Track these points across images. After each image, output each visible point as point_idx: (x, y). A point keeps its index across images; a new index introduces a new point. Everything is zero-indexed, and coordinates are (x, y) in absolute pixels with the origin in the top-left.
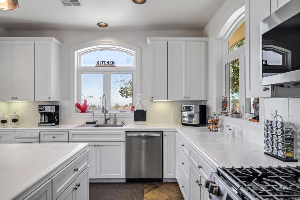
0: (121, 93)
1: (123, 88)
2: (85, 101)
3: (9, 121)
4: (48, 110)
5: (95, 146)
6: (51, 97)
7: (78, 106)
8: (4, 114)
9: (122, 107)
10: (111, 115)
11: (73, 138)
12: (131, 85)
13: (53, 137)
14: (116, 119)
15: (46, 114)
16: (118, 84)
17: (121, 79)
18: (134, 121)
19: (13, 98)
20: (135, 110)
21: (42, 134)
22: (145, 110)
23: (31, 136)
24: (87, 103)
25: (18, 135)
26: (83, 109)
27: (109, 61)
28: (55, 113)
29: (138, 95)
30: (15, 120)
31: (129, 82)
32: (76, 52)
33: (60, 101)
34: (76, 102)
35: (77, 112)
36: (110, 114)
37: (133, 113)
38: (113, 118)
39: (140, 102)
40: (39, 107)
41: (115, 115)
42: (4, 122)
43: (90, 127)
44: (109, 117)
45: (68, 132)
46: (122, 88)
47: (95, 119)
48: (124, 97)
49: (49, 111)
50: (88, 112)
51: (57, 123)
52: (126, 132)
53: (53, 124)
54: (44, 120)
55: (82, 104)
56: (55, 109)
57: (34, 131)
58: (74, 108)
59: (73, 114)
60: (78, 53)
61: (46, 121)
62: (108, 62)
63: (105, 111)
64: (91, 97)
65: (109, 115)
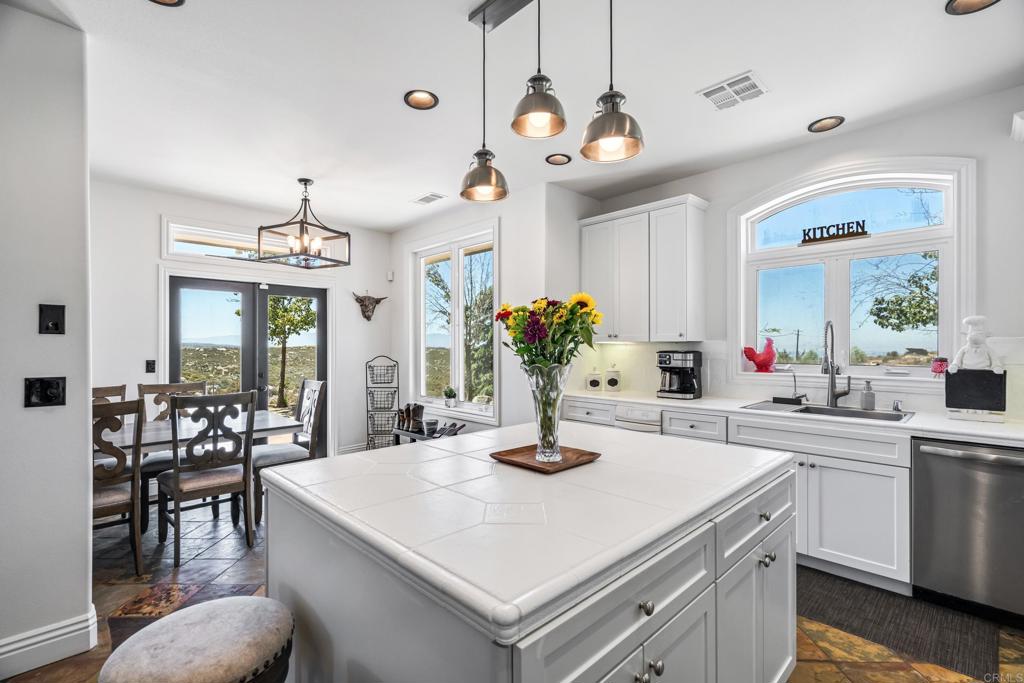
0: (878, 315)
1: (886, 299)
2: (770, 342)
3: (604, 383)
4: (677, 361)
5: (801, 464)
6: (683, 332)
7: (749, 353)
8: (595, 369)
9: (877, 358)
10: (852, 381)
11: (739, 433)
12: (917, 290)
13: (692, 427)
14: (873, 396)
15: (672, 371)
16: (865, 288)
17: (877, 273)
18: (948, 406)
19: (610, 336)
20: (952, 369)
21: (667, 416)
22: (998, 371)
23: (645, 418)
24: (775, 346)
25: (621, 411)
26: (762, 362)
27: (843, 225)
28: (692, 369)
29: (964, 321)
30: (613, 382)
31: (909, 281)
32: (743, 218)
33: (705, 341)
34: (743, 345)
35: (746, 369)
36: (849, 378)
37: (942, 379)
38: (860, 393)
39: (976, 343)
40: (660, 356)
41: (868, 383)
42: (595, 383)
43: (787, 412)
44: (846, 389)
45: (727, 418)
46: (880, 302)
47: (800, 392)
48: (890, 327)
49: (679, 364)
50: (777, 371)
51: (698, 395)
52: (912, 437)
53: (688, 396)
54: (670, 386)
55: (760, 349)
56: (694, 360)
57: (649, 408)
58: (740, 360)
59: (737, 374)
60: (747, 219)
61: (674, 388)
62: (841, 227)
63: (831, 370)
64: (774, 330)
65: (846, 381)
